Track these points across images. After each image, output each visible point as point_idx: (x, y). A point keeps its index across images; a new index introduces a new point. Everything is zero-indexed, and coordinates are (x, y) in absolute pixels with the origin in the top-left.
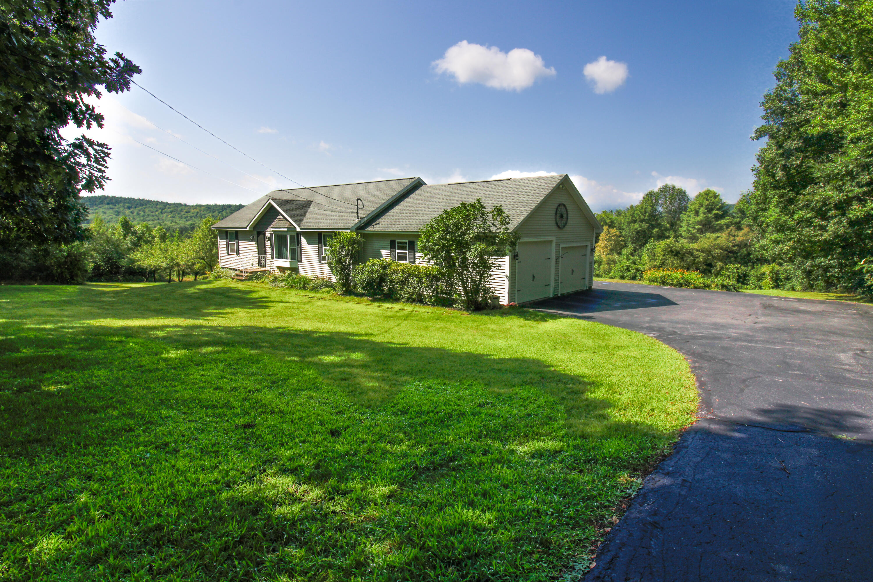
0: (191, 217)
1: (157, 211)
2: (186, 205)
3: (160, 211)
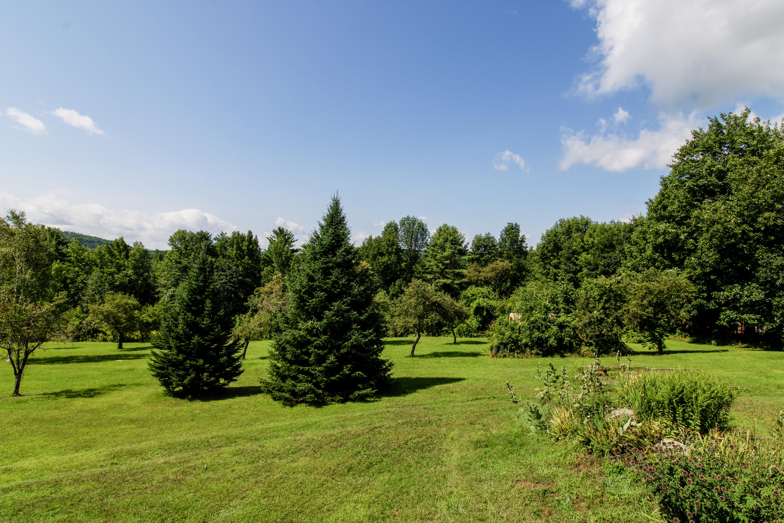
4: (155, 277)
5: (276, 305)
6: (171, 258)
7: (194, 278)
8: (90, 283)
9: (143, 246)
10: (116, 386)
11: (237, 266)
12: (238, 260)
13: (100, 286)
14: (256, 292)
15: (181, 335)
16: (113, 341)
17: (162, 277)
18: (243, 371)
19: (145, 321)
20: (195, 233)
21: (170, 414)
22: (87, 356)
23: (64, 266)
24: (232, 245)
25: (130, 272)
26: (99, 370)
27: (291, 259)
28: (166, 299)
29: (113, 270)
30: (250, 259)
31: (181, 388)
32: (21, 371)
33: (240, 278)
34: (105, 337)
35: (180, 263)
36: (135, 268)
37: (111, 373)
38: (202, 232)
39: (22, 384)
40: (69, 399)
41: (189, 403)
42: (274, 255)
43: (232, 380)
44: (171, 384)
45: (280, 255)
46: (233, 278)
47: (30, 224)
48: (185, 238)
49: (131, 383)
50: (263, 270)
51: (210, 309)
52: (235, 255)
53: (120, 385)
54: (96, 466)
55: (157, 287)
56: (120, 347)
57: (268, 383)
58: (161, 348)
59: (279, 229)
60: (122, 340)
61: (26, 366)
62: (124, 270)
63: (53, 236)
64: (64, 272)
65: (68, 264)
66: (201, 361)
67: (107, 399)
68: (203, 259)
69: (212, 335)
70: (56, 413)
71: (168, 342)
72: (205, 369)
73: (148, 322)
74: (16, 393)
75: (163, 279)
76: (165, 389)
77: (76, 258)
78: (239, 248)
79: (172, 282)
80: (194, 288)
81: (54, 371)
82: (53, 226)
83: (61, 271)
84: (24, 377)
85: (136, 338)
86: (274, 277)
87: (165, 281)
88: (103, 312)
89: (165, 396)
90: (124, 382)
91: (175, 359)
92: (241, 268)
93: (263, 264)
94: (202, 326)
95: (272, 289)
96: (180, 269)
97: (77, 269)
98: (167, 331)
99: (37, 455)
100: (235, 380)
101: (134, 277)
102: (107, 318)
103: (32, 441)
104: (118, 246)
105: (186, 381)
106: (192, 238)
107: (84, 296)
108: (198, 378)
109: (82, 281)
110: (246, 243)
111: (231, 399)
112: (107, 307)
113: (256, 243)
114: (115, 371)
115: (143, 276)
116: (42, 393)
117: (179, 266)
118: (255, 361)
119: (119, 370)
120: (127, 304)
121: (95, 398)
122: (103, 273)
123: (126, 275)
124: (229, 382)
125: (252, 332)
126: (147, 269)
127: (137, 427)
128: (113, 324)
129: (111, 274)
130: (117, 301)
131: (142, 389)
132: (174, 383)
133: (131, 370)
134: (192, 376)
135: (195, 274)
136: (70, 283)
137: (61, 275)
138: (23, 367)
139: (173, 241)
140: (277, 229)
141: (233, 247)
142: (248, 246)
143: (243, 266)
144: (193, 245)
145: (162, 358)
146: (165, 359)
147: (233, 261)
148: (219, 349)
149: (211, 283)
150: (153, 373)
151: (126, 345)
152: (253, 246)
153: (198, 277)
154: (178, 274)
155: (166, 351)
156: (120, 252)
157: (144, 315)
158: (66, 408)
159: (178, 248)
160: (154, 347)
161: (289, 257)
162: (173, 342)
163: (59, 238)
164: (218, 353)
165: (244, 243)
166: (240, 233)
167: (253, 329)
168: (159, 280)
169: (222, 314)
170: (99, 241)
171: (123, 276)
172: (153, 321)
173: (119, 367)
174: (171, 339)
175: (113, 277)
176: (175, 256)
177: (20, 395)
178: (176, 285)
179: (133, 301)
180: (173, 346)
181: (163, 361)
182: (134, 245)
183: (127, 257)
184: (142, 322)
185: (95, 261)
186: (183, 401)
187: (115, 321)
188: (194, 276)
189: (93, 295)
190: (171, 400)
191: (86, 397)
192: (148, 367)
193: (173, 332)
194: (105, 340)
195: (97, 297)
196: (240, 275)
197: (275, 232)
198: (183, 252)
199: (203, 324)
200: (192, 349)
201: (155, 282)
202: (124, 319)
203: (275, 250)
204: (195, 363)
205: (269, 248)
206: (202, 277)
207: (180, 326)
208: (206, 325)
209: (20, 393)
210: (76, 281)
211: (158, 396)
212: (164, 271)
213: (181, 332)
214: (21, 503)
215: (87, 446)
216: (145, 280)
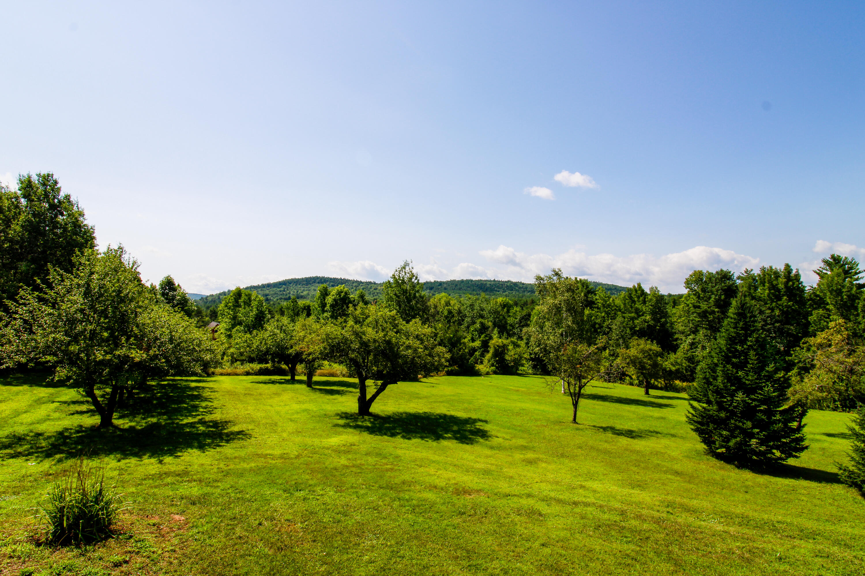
0: (377, 293)
1: (352, 288)
2: (375, 283)
3: (355, 288)
4: (672, 324)
5: (842, 363)
6: (688, 302)
7: (732, 325)
8: (614, 328)
9: (658, 291)
10: (652, 432)
11: (772, 310)
12: (772, 301)
13: (622, 331)
14: (803, 343)
15: (721, 389)
16: (638, 386)
17: (679, 323)
18: (807, 448)
19: (668, 369)
20: (714, 272)
21: (717, 477)
22: (620, 397)
23: (593, 312)
24: (763, 283)
25: (648, 317)
26: (634, 413)
27: (859, 299)
28: (686, 347)
29: (633, 315)
30: (790, 300)
31: (724, 450)
32: (577, 402)
33: (777, 325)
34: (631, 381)
35: (699, 307)
36: (653, 313)
37: (645, 418)
38: (722, 270)
39: (578, 413)
40: (615, 436)
41: (737, 471)
42: (828, 294)
43: (790, 456)
44: (714, 443)
45: (839, 292)
46: (767, 324)
47: (567, 278)
48: (702, 280)
49: (665, 432)
50: (812, 315)
51: (755, 362)
52: (768, 296)
53: (657, 433)
54: (652, 509)
55: (675, 333)
56: (647, 393)
57: (853, 473)
58: (699, 401)
59: (833, 257)
60: (649, 387)
61: (580, 399)
62: (643, 315)
63: (583, 286)
64: (593, 317)
65: (596, 310)
66: (749, 424)
67: (648, 444)
68: (741, 303)
69: (760, 394)
70: (606, 446)
71: (705, 395)
72: (754, 434)
73: (670, 371)
74: (575, 419)
75: (680, 325)
76: (705, 447)
77: (602, 304)
78: (773, 287)
79: (691, 329)
80: (733, 337)
81: (597, 407)
82: (583, 278)
83: (591, 317)
84: (579, 408)
85: (659, 385)
86: (832, 324)
87: (683, 328)
88: (630, 356)
89: (707, 455)
90: (659, 430)
91: (716, 415)
92: (777, 312)
93: (811, 305)
94: (747, 382)
95: (829, 340)
96: (699, 314)
97: (603, 314)
98: (704, 383)
99: (601, 480)
100: (796, 457)
101: (652, 323)
102: (633, 362)
103: (595, 467)
104: (636, 291)
105: (731, 444)
106: (710, 279)
107: (610, 340)
108: (745, 443)
109: (608, 326)
110: (782, 280)
111: (793, 480)
112: (633, 352)
113: (797, 277)
114: (647, 417)
115: (660, 322)
116: (592, 425)
117: (698, 311)
118: (818, 437)
119: (651, 417)
120: (650, 350)
121: (636, 440)
122: (624, 317)
123: (645, 321)
124: (787, 458)
125: (810, 397)
126: (665, 315)
127: (685, 482)
128: (639, 369)
129: (633, 319)
130: (642, 346)
131: (679, 441)
132: (717, 443)
133: (663, 418)
134: (738, 439)
135: (733, 321)
136: (599, 328)
137: (591, 321)
138: (578, 399)
139: (688, 284)
140: (828, 258)
141: (764, 286)
142: (786, 284)
143: (780, 310)
144: (712, 287)
145: (702, 412)
146: (705, 413)
147: (766, 304)
148: (770, 413)
149: (753, 331)
150: (692, 427)
151: (652, 392)
152: (793, 284)
153: (736, 324)
154: (697, 319)
155: (705, 405)
156: (638, 297)
157: (666, 363)
158: (614, 443)
159: (695, 290)
160: (691, 399)
161: (853, 295)
162: (713, 396)
163: (588, 288)
164: (769, 418)
165: (780, 280)
166: (774, 268)
167: (810, 393)
168: (677, 327)
169: (771, 370)
170: (616, 289)
171: (642, 322)
172: (676, 370)
173: (651, 414)
174: (710, 393)
175: (633, 322)
176: (693, 299)
177: (577, 423)
178: (695, 332)
179: (655, 347)
180: (713, 400)
181: (702, 416)
182: (650, 290)
183: (644, 302)
184: (665, 369)
185: (620, 306)
186: (729, 466)
187: (641, 366)
188: (732, 322)
189: (617, 340)
190: (713, 461)
191: (628, 437)
192: (687, 420)
193: (711, 385)
194: (631, 384)
195: (621, 341)
196: (777, 321)
197: (826, 262)
198: (701, 296)
199: (748, 380)
200: (735, 407)
201: (673, 328)
202: (649, 365)
203: (829, 287)
204: (741, 424)
205: (818, 285)
206: (741, 323)
207: (720, 379)
208: (751, 381)
209: (577, 421)
210: (603, 326)
211: (698, 453)
212: (680, 317)
213: (722, 386)
214: (599, 520)
215: (641, 486)
216: (663, 325)
